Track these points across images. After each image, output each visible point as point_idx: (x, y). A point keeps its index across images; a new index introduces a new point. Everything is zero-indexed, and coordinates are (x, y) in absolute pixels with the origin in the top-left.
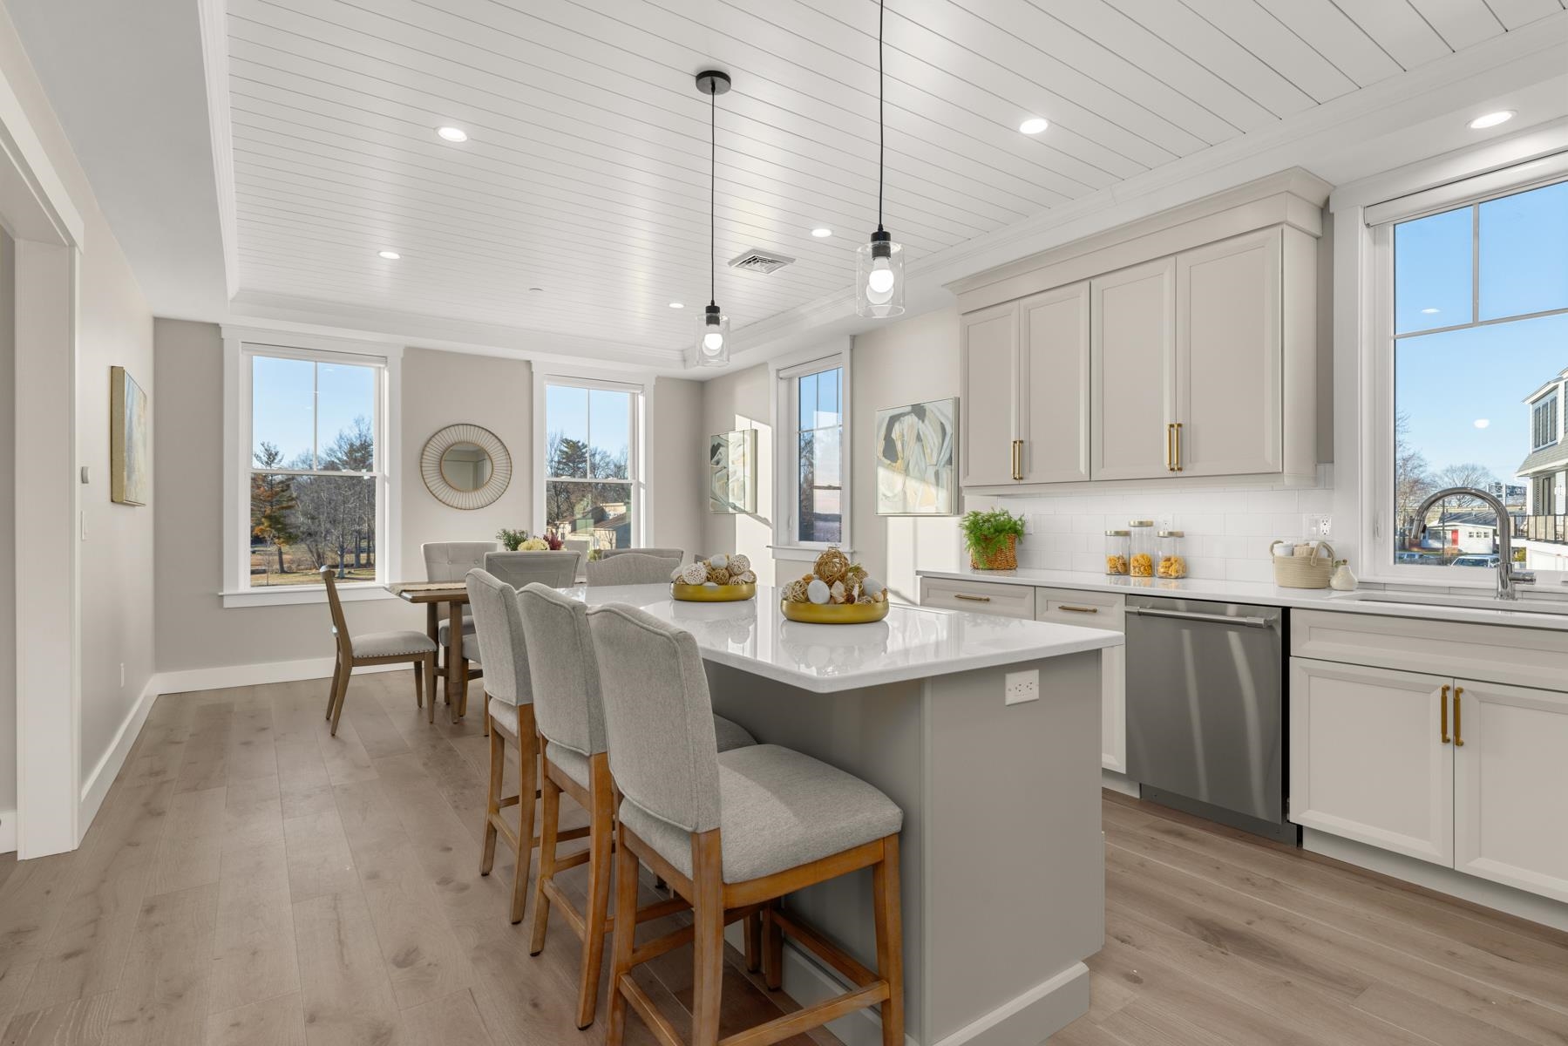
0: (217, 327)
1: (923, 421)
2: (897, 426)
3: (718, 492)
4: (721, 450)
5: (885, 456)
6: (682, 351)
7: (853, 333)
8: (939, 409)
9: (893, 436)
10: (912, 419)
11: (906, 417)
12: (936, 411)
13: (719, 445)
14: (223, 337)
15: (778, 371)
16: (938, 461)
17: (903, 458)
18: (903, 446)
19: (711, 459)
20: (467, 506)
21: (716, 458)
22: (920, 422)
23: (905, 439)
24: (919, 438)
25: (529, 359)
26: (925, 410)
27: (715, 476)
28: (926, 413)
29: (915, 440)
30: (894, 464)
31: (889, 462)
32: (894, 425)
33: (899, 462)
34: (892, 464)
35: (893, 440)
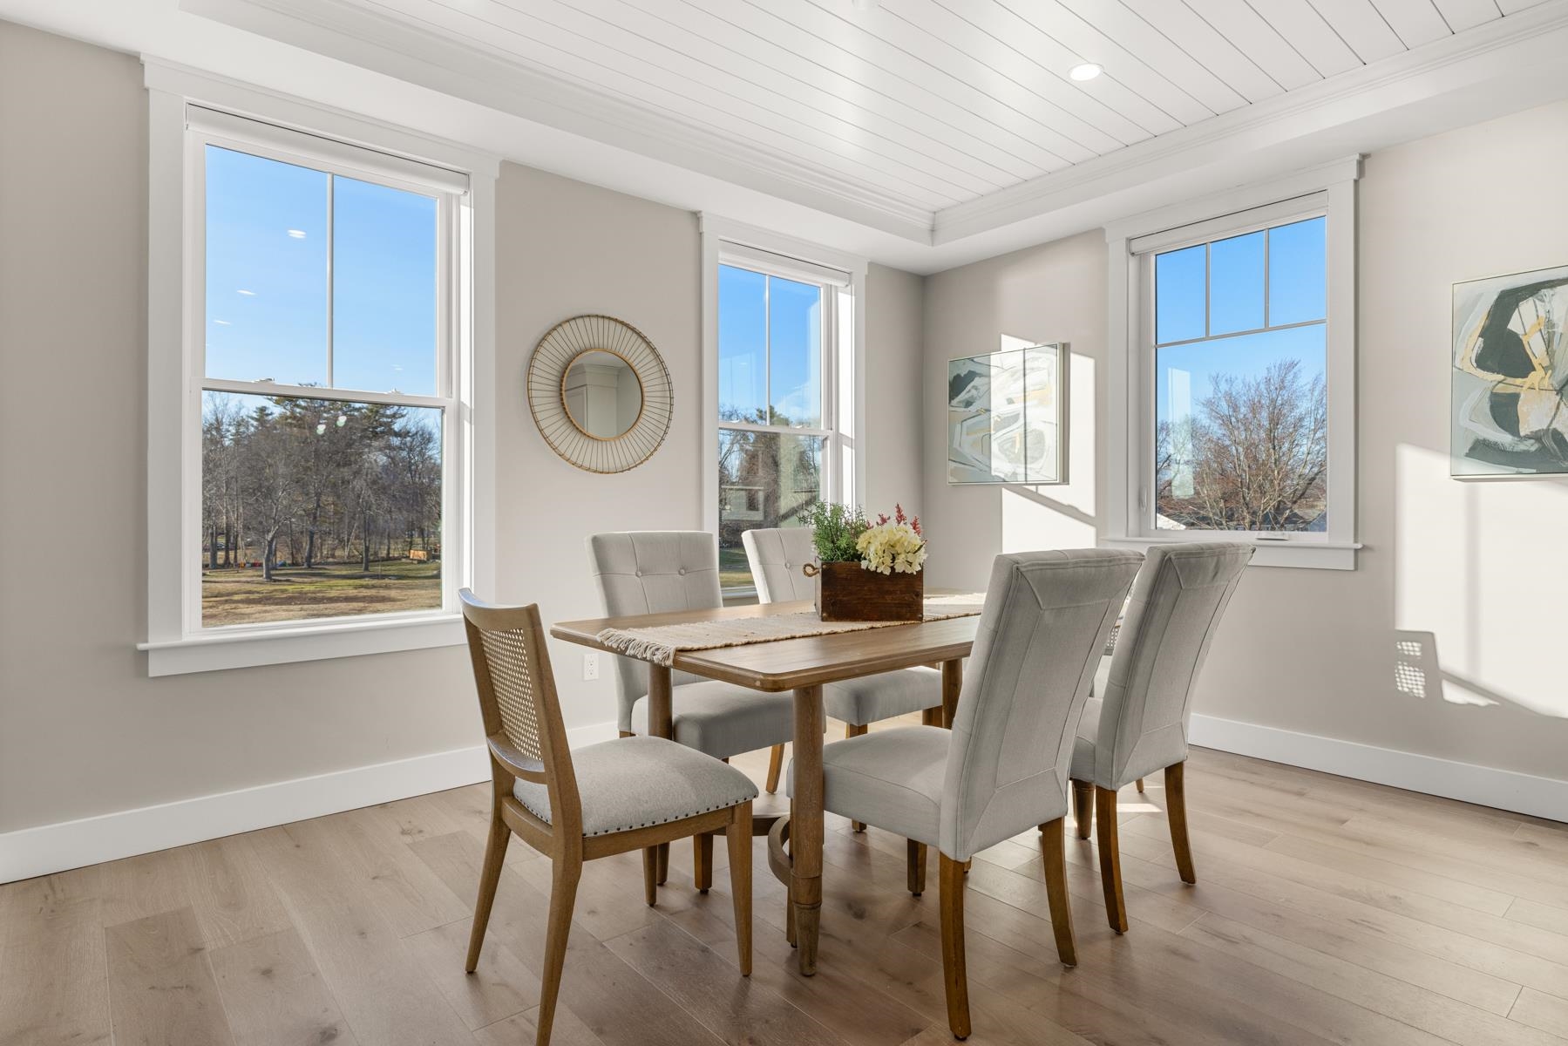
0: (132, 61)
3: (968, 450)
4: (977, 381)
6: (935, 213)
7: (1364, 151)
13: (972, 375)
14: (147, 83)
15: (1129, 240)
19: (951, 398)
20: (606, 466)
21: (963, 396)
25: (696, 208)
27: (959, 426)
30: (1519, 381)
31: (1501, 377)
32: (1517, 306)
33: (1534, 377)
34: (1510, 380)
35: (1515, 335)
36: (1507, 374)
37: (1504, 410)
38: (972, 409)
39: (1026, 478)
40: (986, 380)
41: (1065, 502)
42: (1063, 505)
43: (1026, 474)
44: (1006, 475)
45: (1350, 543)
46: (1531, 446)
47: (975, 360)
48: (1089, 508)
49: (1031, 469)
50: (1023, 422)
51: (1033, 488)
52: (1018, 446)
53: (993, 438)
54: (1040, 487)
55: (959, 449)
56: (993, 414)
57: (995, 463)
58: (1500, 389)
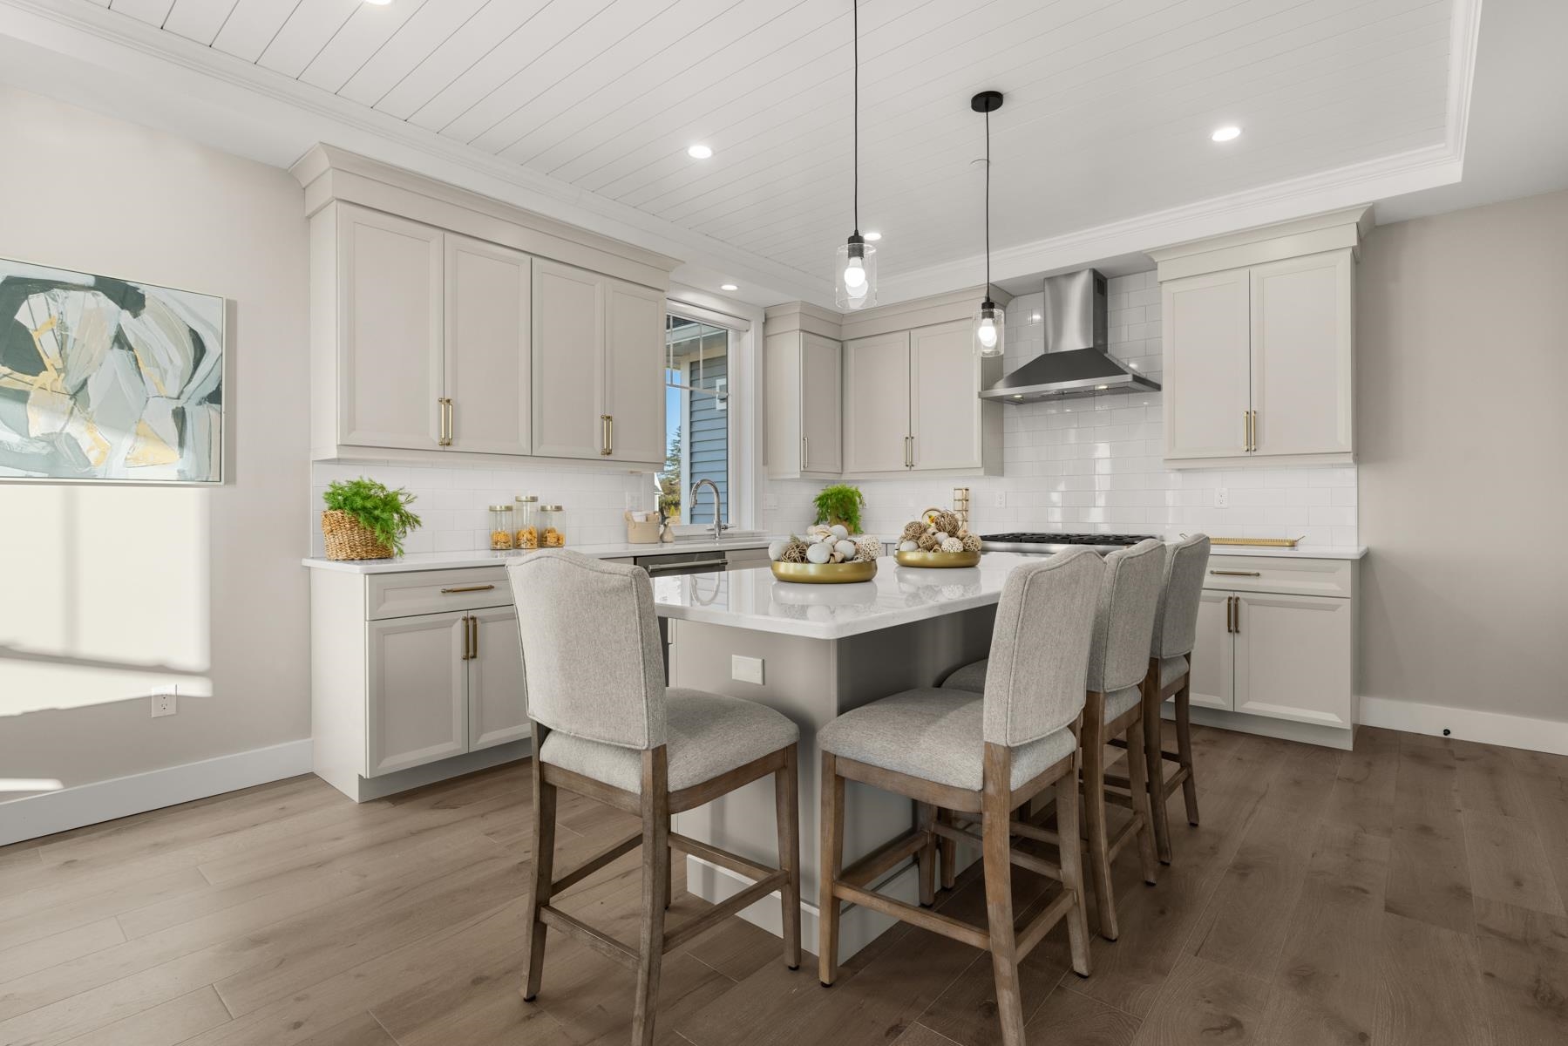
1: (135, 316)
8: (182, 304)
10: (97, 302)
11: (74, 293)
12: (173, 304)
16: (181, 392)
17: (62, 370)
18: (62, 346)
22: (126, 314)
23: (73, 334)
24: (120, 340)
26: (141, 297)
28: (147, 303)
29: (109, 343)
30: (28, 378)
31: (7, 371)
32: (26, 298)
33: (46, 378)
34: (17, 375)
36: (14, 369)
46: (42, 449)
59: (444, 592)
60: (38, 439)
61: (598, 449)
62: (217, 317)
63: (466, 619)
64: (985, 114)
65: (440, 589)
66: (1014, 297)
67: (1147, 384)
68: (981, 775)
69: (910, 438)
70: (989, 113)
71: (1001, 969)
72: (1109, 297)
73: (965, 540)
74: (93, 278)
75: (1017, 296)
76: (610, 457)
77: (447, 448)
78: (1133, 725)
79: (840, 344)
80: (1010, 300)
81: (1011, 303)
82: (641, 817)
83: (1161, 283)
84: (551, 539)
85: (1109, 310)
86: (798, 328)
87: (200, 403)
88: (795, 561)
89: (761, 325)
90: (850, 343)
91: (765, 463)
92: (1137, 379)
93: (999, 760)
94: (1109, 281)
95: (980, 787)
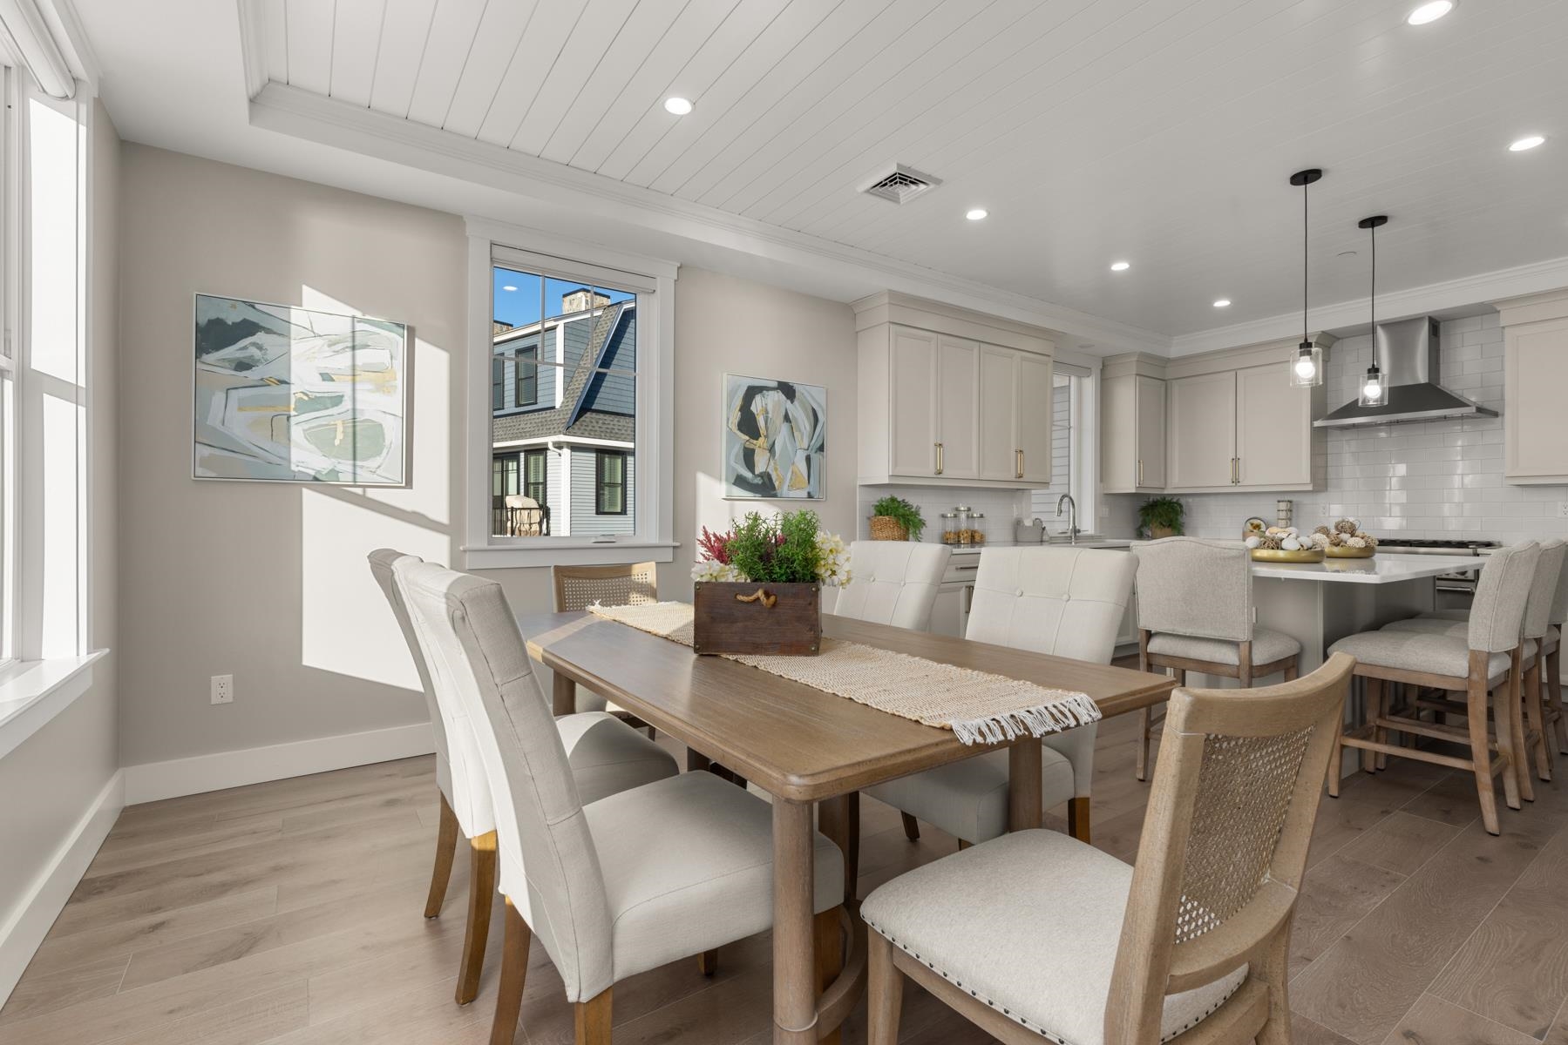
1: (792, 402)
2: (758, 398)
3: (241, 432)
4: (260, 337)
5: (740, 429)
8: (809, 393)
9: (753, 408)
10: (779, 396)
11: (770, 392)
12: (806, 394)
13: (249, 326)
16: (809, 446)
17: (766, 437)
18: (766, 424)
19: (203, 351)
21: (228, 354)
22: (789, 402)
23: (770, 415)
24: (787, 418)
26: (794, 391)
27: (219, 397)
28: (797, 394)
29: (782, 419)
30: (755, 442)
31: (747, 438)
32: (754, 397)
33: (761, 440)
34: (752, 441)
35: (753, 414)
36: (750, 437)
37: (749, 457)
38: (252, 375)
39: (355, 478)
40: (286, 339)
41: (409, 508)
42: (408, 512)
43: (354, 474)
44: (319, 472)
45: (670, 542)
46: (758, 481)
47: (257, 306)
48: (441, 514)
49: (362, 467)
50: (350, 406)
51: (359, 491)
52: (340, 436)
53: (293, 420)
54: (368, 490)
55: (221, 429)
56: (294, 389)
57: (296, 455)
58: (748, 445)
59: (957, 569)
60: (758, 476)
61: (1013, 474)
62: (822, 399)
63: (967, 587)
64: (1371, 229)
65: (954, 567)
66: (1339, 339)
67: (1487, 413)
68: (1467, 669)
69: (1236, 460)
70: (1375, 228)
71: (1483, 780)
72: (1441, 338)
73: (1366, 538)
74: (776, 383)
75: (1342, 338)
76: (1021, 480)
77: (939, 476)
78: (1530, 670)
79: (1164, 382)
80: (1334, 342)
81: (1335, 344)
82: (1238, 678)
83: (1503, 328)
84: (977, 538)
85: (1441, 348)
86: (1134, 373)
87: (816, 452)
88: (1273, 548)
89: (1099, 372)
90: (1174, 381)
91: (1101, 481)
92: (1480, 410)
93: (1479, 660)
94: (1442, 324)
95: (1466, 676)
